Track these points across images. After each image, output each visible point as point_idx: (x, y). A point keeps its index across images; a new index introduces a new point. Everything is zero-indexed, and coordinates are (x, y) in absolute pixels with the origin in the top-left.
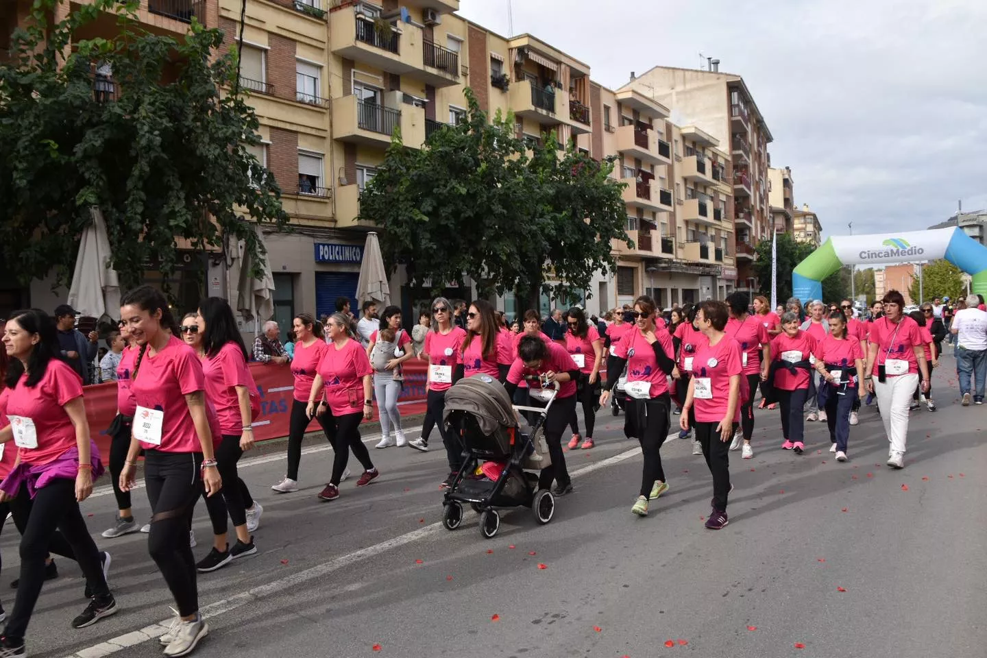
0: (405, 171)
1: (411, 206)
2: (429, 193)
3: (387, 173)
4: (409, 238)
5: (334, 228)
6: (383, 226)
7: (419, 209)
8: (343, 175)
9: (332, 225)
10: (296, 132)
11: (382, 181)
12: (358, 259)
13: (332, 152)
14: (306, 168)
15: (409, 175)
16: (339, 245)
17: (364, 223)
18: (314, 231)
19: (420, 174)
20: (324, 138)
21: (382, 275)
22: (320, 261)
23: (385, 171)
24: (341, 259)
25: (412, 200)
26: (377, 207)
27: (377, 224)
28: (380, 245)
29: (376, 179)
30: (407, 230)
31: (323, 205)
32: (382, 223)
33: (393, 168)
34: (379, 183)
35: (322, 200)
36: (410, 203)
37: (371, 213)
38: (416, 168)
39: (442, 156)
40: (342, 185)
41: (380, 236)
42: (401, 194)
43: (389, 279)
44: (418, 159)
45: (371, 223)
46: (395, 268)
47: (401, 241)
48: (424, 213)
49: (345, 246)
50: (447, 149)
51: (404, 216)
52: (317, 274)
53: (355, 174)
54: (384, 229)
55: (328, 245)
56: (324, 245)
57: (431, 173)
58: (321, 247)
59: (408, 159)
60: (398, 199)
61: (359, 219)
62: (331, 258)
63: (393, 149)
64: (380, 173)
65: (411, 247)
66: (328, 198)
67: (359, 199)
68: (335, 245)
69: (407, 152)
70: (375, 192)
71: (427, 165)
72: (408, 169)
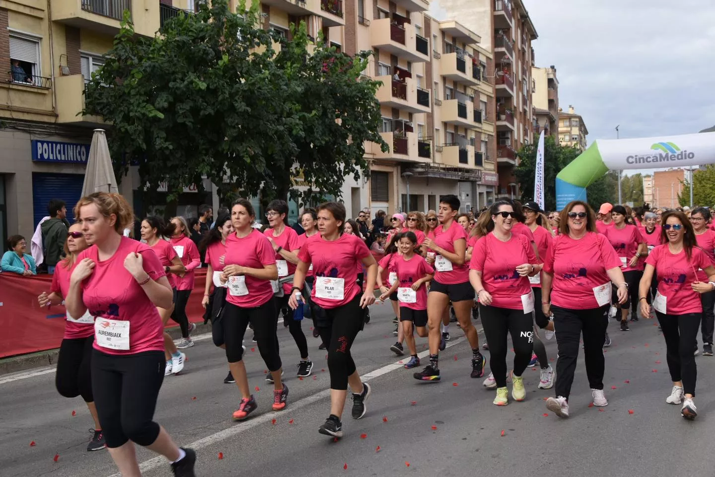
0: (136, 61)
1: (144, 101)
2: (164, 88)
3: (117, 63)
4: (142, 137)
5: (55, 124)
6: (112, 123)
7: (153, 104)
8: (64, 63)
9: (52, 120)
10: (6, 10)
11: (110, 72)
12: (84, 159)
13: (50, 35)
14: (19, 52)
15: (142, 66)
16: (60, 143)
17: (90, 118)
18: (29, 126)
19: (154, 66)
20: (41, 19)
21: (111, 178)
22: (38, 160)
23: (114, 61)
24: (63, 159)
25: (146, 94)
26: (105, 101)
27: (105, 120)
28: (109, 145)
29: (103, 70)
30: (140, 128)
31: (40, 98)
32: (110, 120)
33: (123, 58)
34: (107, 75)
35: (40, 91)
36: (143, 98)
37: (99, 108)
38: (149, 59)
39: (178, 46)
40: (64, 75)
41: (108, 135)
42: (132, 88)
43: (119, 182)
44: (152, 48)
45: (98, 119)
46: (127, 170)
47: (133, 140)
48: (159, 110)
49: (68, 144)
50: (184, 38)
51: (136, 111)
52: (35, 175)
53: (79, 62)
54: (113, 127)
55: (48, 143)
56: (42, 143)
57: (166, 65)
58: (39, 145)
59: (140, 48)
60: (129, 93)
61: (84, 114)
62: (51, 158)
63: (124, 36)
64: (109, 62)
65: (144, 146)
66: (48, 89)
67: (84, 92)
68: (56, 143)
69: (138, 40)
70: (102, 84)
71: (163, 55)
72: (140, 59)
